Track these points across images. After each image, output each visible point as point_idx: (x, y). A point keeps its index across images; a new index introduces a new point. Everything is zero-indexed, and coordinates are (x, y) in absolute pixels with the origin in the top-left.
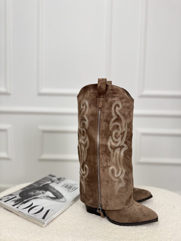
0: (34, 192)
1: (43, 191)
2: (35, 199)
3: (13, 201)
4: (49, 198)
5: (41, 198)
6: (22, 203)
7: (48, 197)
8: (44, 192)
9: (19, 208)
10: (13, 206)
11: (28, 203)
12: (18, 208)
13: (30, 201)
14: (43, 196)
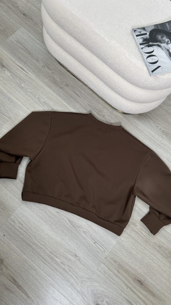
4: (168, 52)
8: (170, 42)
9: (143, 49)
13: (153, 47)
14: (165, 48)
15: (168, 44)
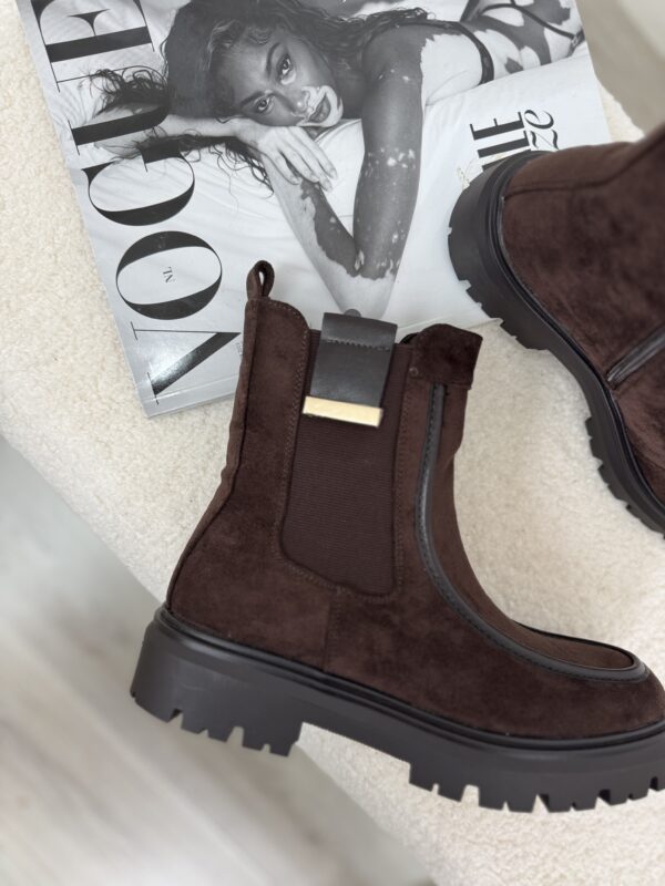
0: (275, 59)
1: (332, 97)
2: (230, 161)
3: (103, 73)
4: (312, 208)
5: (266, 180)
6: (140, 136)
7: (314, 191)
8: (336, 113)
9: (98, 179)
10: (83, 135)
11: (170, 165)
12: (92, 173)
13: (194, 154)
14: (289, 164)
15: (320, 130)
